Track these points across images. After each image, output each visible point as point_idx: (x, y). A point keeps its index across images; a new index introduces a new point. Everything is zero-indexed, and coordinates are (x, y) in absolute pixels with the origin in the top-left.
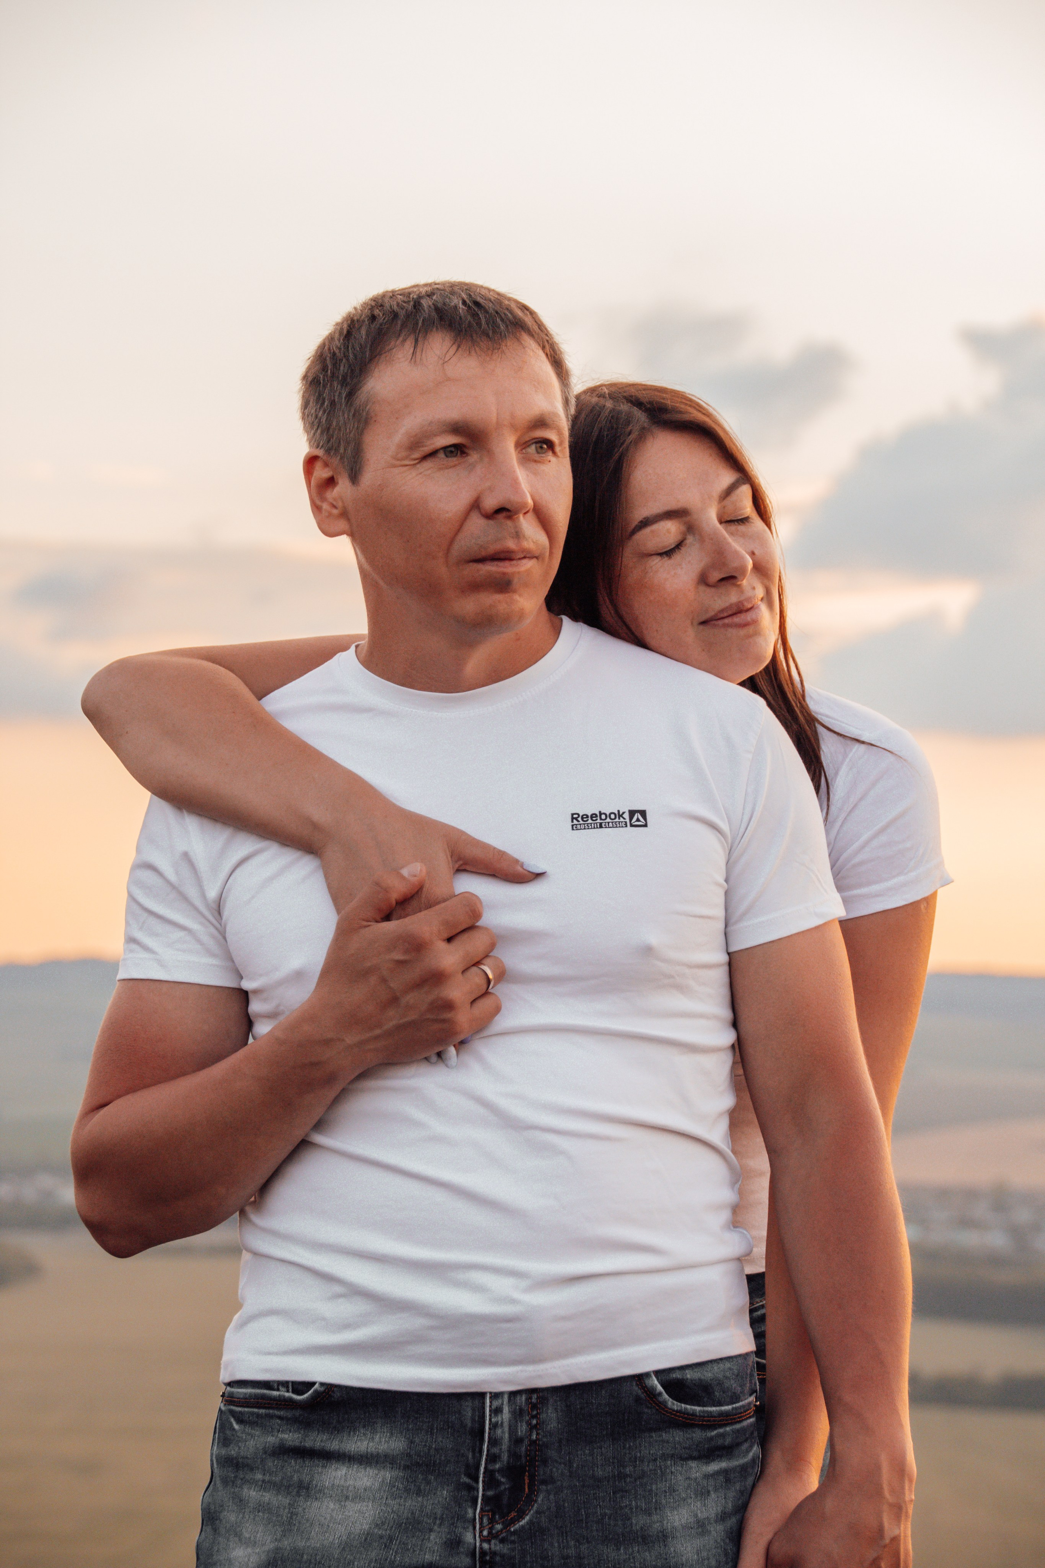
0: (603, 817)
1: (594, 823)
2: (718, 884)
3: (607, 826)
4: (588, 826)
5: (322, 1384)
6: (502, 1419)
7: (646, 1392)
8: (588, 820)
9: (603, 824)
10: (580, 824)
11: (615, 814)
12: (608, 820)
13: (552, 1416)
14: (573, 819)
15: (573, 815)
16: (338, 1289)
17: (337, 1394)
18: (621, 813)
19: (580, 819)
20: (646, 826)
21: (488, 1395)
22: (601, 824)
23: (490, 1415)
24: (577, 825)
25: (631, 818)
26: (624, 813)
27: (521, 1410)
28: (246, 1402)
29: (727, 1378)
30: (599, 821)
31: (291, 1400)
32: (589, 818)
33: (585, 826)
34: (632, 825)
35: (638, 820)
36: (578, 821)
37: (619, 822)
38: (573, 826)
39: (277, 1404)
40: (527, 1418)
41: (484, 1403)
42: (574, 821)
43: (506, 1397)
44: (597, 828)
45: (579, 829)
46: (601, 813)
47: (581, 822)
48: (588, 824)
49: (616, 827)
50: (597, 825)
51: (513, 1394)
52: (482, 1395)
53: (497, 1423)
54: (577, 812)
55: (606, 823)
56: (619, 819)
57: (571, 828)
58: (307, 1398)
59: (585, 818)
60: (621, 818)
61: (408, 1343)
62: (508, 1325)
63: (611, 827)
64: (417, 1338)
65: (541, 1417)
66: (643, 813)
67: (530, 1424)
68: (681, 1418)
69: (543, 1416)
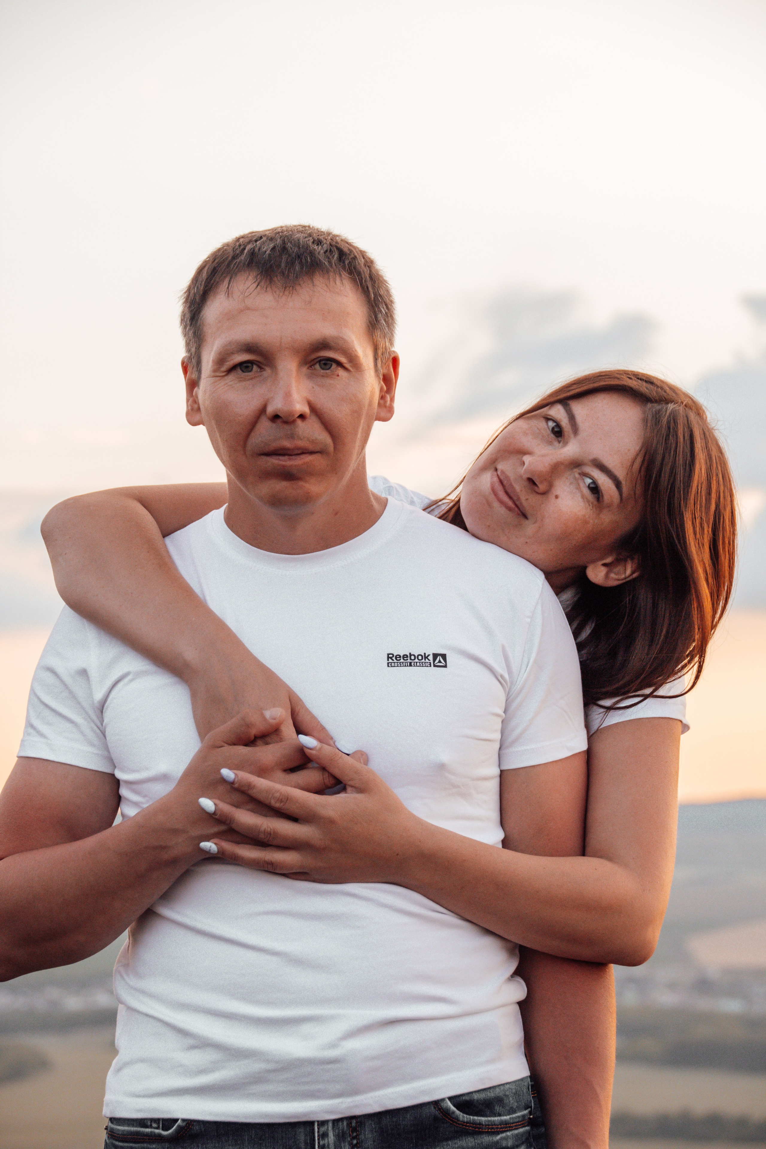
0: (413, 657)
1: (405, 662)
2: (498, 715)
3: (416, 665)
4: (400, 664)
5: (184, 1120)
6: (328, 1142)
7: (442, 1112)
8: (400, 660)
9: (412, 663)
10: (394, 663)
11: (422, 656)
12: (416, 660)
13: (368, 1136)
14: (388, 658)
15: (388, 654)
16: (191, 1042)
17: (196, 1128)
18: (426, 656)
19: (394, 658)
20: (445, 666)
21: (316, 1124)
22: (410, 663)
23: (318, 1139)
24: (391, 663)
25: (434, 660)
26: (429, 655)
27: (344, 1133)
28: (125, 1138)
29: (507, 1096)
30: (409, 661)
31: (160, 1136)
32: (402, 658)
33: (398, 664)
34: (435, 666)
35: (440, 662)
36: (393, 660)
37: (425, 662)
38: (388, 663)
39: (149, 1139)
40: (349, 1139)
41: (313, 1129)
42: (390, 659)
43: (330, 1125)
44: (408, 666)
45: (393, 667)
46: (411, 655)
47: (395, 661)
48: (400, 662)
49: (423, 666)
50: (407, 664)
51: (335, 1122)
52: (311, 1123)
53: (324, 1145)
54: (392, 653)
55: (414, 662)
56: (425, 660)
57: (387, 666)
58: (172, 1133)
59: (398, 658)
60: (426, 659)
61: (250, 1083)
62: (330, 1066)
63: (418, 666)
64: (258, 1079)
65: (360, 1137)
66: (444, 656)
67: (352, 1144)
68: (470, 1128)
69: (362, 1137)
